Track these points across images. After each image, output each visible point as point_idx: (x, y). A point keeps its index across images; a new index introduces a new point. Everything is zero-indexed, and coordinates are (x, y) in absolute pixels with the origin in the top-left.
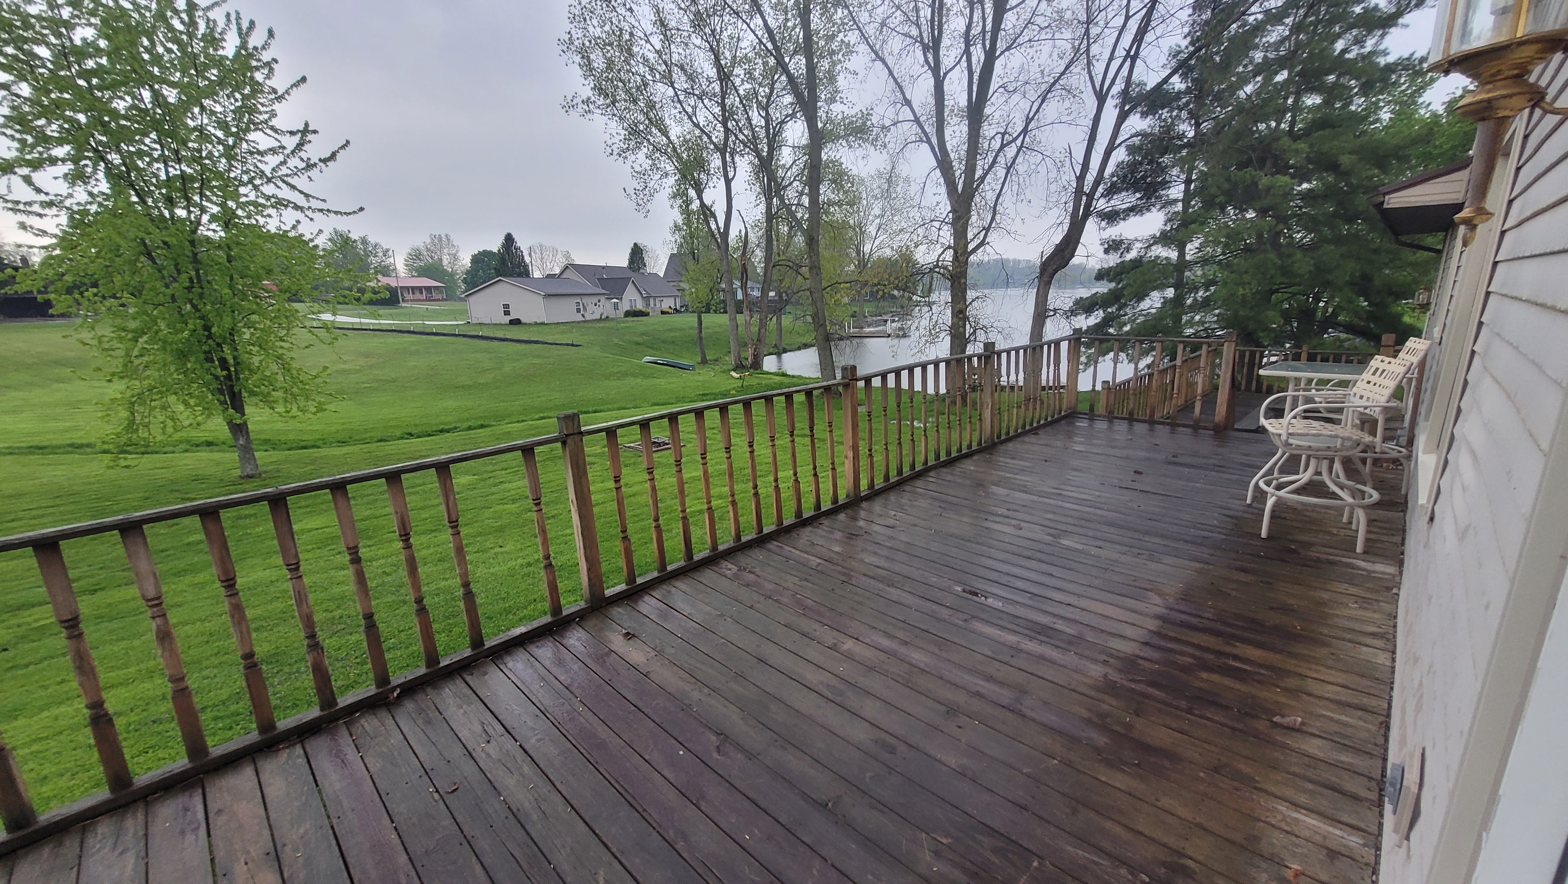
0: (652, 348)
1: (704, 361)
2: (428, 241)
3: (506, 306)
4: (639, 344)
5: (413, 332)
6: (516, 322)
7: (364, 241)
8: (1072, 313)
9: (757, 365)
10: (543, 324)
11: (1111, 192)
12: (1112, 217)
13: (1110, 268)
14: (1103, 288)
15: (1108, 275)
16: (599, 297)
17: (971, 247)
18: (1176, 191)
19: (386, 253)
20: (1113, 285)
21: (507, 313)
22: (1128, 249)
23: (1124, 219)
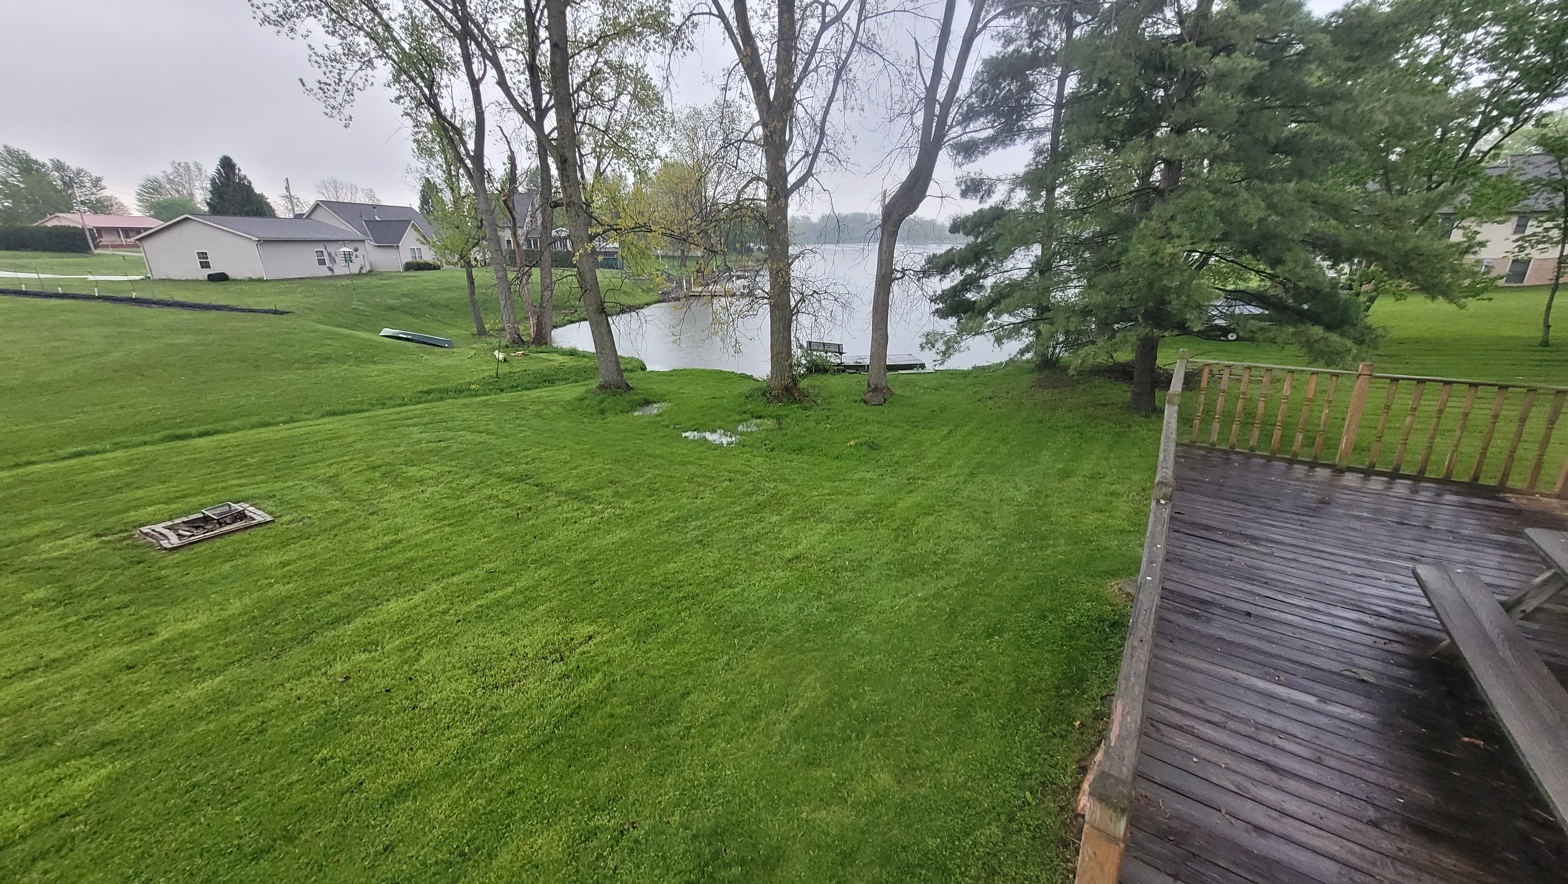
0: (411, 314)
1: (481, 332)
2: (170, 170)
3: (203, 255)
4: (392, 308)
5: (26, 294)
6: (220, 278)
7: (59, 166)
8: (925, 273)
9: (541, 339)
10: (261, 280)
11: (969, 116)
12: (969, 150)
13: (967, 219)
14: (961, 242)
15: (965, 227)
16: (356, 245)
17: (792, 179)
18: (1044, 118)
19: (97, 183)
20: (971, 239)
21: (205, 265)
22: (989, 192)
23: (983, 153)
